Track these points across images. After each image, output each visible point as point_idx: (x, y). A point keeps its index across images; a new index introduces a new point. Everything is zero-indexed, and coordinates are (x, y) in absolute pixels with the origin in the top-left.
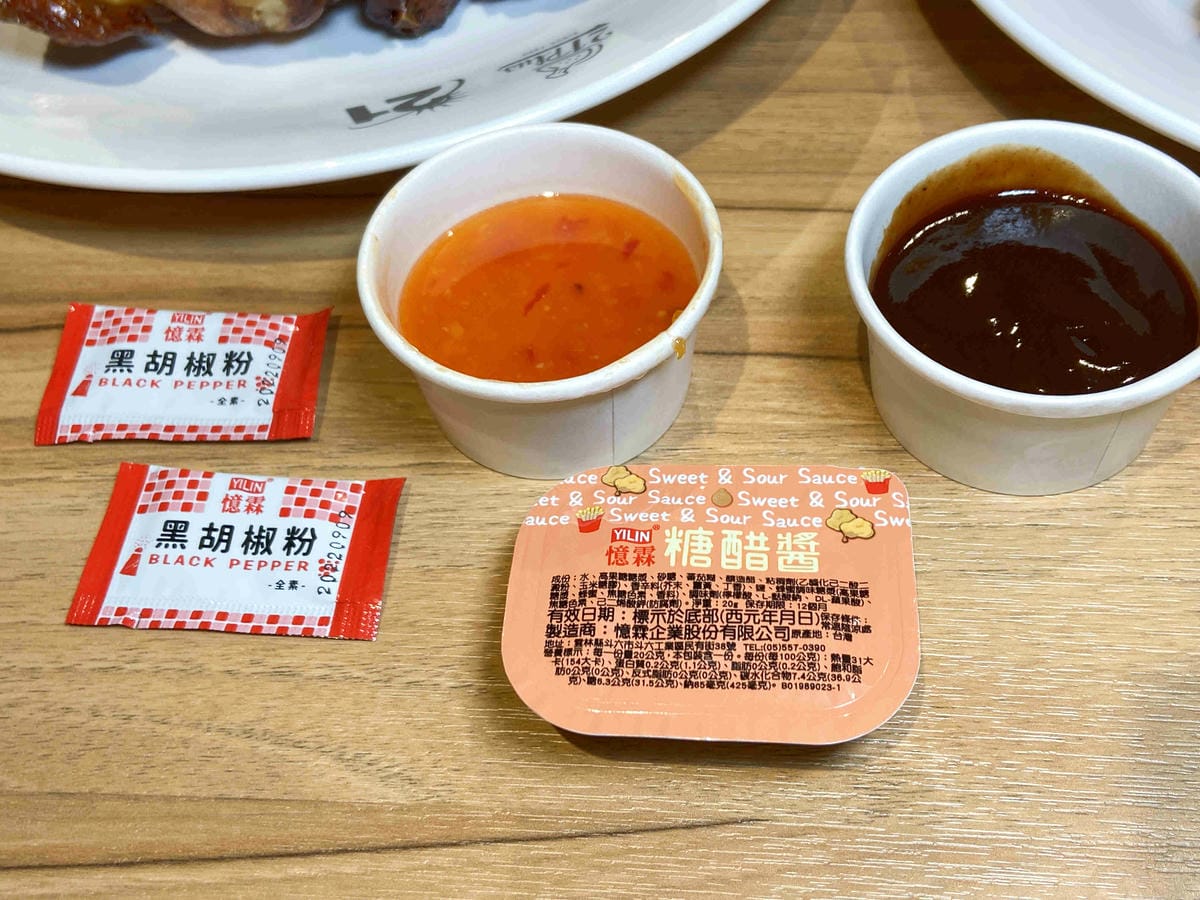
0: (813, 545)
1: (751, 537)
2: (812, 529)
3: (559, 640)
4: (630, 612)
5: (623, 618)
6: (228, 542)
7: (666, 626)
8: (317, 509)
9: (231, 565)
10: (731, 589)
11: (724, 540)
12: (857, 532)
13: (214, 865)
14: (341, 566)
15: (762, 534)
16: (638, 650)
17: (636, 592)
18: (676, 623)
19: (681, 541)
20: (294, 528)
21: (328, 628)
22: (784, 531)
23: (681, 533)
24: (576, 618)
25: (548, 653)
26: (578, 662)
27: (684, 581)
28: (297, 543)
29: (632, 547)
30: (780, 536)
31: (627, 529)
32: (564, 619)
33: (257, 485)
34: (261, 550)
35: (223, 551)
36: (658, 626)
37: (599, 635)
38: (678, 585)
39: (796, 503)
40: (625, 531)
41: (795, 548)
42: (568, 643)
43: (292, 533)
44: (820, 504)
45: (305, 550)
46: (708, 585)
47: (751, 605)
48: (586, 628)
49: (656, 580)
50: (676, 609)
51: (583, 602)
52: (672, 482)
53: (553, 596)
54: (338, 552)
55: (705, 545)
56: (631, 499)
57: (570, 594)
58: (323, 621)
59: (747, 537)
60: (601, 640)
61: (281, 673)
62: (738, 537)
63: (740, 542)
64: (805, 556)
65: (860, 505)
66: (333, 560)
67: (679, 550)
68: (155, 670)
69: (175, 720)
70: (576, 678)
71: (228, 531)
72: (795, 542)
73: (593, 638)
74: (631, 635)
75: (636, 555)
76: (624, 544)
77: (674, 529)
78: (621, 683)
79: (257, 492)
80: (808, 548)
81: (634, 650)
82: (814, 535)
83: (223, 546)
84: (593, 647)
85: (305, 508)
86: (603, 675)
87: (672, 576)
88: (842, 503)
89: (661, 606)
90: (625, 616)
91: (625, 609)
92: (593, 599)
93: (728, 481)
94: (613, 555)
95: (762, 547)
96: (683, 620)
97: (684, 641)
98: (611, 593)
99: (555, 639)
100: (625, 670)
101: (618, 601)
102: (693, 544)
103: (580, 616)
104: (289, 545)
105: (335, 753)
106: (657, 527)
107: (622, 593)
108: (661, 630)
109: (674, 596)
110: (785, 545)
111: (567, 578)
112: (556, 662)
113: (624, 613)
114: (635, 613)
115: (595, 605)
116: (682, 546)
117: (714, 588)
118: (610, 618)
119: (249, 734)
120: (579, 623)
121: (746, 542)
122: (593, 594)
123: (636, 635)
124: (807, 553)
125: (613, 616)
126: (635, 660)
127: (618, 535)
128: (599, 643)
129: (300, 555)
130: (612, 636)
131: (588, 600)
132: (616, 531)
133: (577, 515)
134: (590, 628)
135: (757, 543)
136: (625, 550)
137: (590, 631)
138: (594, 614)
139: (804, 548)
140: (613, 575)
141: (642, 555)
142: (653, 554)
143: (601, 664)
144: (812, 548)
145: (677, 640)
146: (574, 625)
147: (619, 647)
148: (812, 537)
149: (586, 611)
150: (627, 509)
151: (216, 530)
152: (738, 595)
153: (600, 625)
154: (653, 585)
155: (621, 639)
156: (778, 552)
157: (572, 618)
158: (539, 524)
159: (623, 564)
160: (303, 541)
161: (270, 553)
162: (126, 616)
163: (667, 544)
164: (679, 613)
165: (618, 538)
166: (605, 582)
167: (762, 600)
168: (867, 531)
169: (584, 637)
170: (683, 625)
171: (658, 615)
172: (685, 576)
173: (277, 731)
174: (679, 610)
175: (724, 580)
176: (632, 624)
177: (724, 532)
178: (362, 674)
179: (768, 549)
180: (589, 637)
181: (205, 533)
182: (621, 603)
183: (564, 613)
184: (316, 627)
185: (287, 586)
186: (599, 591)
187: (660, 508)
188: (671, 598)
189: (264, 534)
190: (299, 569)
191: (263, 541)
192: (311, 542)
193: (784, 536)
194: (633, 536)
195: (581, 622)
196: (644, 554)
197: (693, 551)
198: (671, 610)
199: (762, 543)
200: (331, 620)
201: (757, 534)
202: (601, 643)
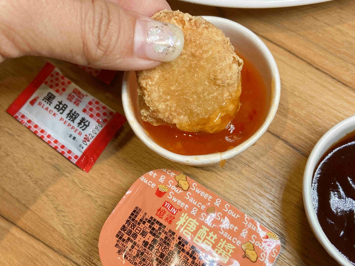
0: (231, 251)
1: (211, 234)
2: (235, 245)
3: (124, 233)
4: (152, 238)
5: (148, 239)
6: (64, 111)
7: (161, 251)
8: (95, 115)
9: (61, 120)
10: (190, 252)
11: (201, 230)
12: (251, 256)
13: (5, 220)
14: (91, 141)
15: (216, 235)
16: (146, 254)
17: (159, 231)
18: (164, 252)
19: (185, 221)
20: (84, 118)
21: (76, 160)
22: (225, 239)
23: (188, 217)
24: (133, 229)
25: (117, 236)
26: (124, 246)
27: (176, 238)
28: (83, 124)
29: (167, 213)
30: (222, 240)
31: (170, 204)
32: (130, 226)
33: (82, 95)
34: (72, 119)
35: (60, 113)
36: (158, 249)
37: (137, 241)
38: (173, 238)
39: (236, 230)
40: (169, 204)
41: (224, 248)
42: (126, 237)
43: (83, 119)
44: (244, 236)
45: (83, 128)
46: (183, 245)
47: (193, 263)
48: (134, 235)
49: (168, 231)
50: (167, 247)
51: (139, 224)
52: (198, 193)
53: (132, 214)
54: (93, 135)
55: (193, 228)
56: (180, 191)
57: (137, 217)
58: (76, 157)
59: (210, 233)
60: (136, 243)
61: (56, 167)
62: (207, 231)
63: (206, 233)
64: (226, 254)
65: (258, 246)
66: (90, 137)
67: (183, 224)
68: (23, 143)
69: (20, 164)
70: (120, 252)
71: (65, 107)
72: (226, 246)
73: (134, 241)
74: (147, 247)
75: (167, 217)
76: (166, 210)
77: (186, 214)
78: (133, 263)
79: (80, 98)
80: (228, 251)
81: (145, 253)
82: (234, 247)
83: (61, 111)
84: (132, 244)
85: (91, 113)
86: (129, 256)
87: (174, 233)
88: (253, 241)
89: (163, 242)
90: (149, 238)
91: (151, 236)
92: (143, 225)
93: (218, 205)
94: (159, 212)
95: (212, 241)
96: (167, 253)
97: (163, 261)
98: (150, 227)
99: (123, 232)
100: (138, 259)
101: (150, 231)
102: (189, 225)
103: (135, 229)
104: (80, 124)
105: (55, 205)
106: (181, 210)
107: (154, 229)
108: (158, 252)
109: (170, 242)
110: (221, 245)
111: (140, 210)
112: (118, 241)
113: (150, 237)
114: (154, 239)
115: (142, 228)
116: (184, 223)
117: (185, 248)
118: (144, 236)
119: (36, 182)
120: (133, 231)
121: (208, 235)
122: (144, 223)
123: (149, 248)
124: (227, 253)
125: (145, 236)
126: (143, 257)
127: (166, 204)
128: (135, 243)
129: (81, 129)
130: (141, 243)
131: (141, 224)
132: (166, 202)
133: (159, 186)
134: (135, 236)
135: (212, 238)
136: (165, 212)
137: (135, 237)
138: (140, 231)
139: (227, 250)
140: (155, 220)
141: (169, 218)
142: (173, 220)
143: (131, 252)
144: (230, 253)
145: (161, 259)
146: (131, 231)
147: (140, 249)
148: (233, 248)
149: (138, 228)
150: (176, 195)
151: (62, 104)
152: (191, 256)
153: (139, 236)
154: (166, 232)
155: (143, 247)
156: (217, 246)
157: (133, 227)
158: (144, 182)
159: (160, 218)
160: (85, 125)
161: (73, 122)
162: (23, 119)
163: (180, 219)
164: (167, 249)
165: (165, 206)
166: (151, 221)
167: (198, 263)
168: (254, 258)
169: (131, 238)
170: (166, 255)
171: (161, 245)
172: (178, 236)
173: (44, 187)
174: (168, 248)
175: (190, 247)
176: (150, 242)
177: (203, 226)
178: (78, 183)
179: (214, 242)
180: (133, 239)
181: (58, 104)
182: (151, 232)
183: (131, 224)
184: (73, 158)
185: (72, 137)
186: (147, 223)
187: (187, 202)
188: (168, 242)
189: (75, 114)
190: (78, 134)
191: (74, 117)
192: (87, 126)
193: (223, 241)
194: (170, 208)
195: (134, 231)
196: (170, 218)
197: (187, 228)
198: (165, 247)
199: (213, 239)
200: (79, 158)
201: (214, 234)
202: (135, 244)
